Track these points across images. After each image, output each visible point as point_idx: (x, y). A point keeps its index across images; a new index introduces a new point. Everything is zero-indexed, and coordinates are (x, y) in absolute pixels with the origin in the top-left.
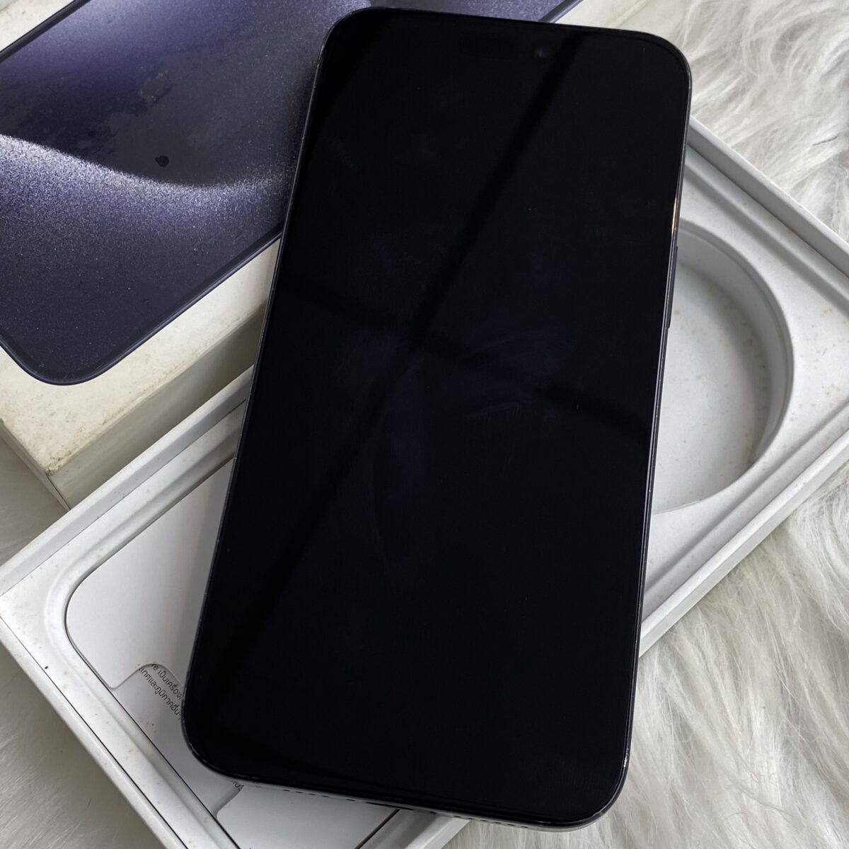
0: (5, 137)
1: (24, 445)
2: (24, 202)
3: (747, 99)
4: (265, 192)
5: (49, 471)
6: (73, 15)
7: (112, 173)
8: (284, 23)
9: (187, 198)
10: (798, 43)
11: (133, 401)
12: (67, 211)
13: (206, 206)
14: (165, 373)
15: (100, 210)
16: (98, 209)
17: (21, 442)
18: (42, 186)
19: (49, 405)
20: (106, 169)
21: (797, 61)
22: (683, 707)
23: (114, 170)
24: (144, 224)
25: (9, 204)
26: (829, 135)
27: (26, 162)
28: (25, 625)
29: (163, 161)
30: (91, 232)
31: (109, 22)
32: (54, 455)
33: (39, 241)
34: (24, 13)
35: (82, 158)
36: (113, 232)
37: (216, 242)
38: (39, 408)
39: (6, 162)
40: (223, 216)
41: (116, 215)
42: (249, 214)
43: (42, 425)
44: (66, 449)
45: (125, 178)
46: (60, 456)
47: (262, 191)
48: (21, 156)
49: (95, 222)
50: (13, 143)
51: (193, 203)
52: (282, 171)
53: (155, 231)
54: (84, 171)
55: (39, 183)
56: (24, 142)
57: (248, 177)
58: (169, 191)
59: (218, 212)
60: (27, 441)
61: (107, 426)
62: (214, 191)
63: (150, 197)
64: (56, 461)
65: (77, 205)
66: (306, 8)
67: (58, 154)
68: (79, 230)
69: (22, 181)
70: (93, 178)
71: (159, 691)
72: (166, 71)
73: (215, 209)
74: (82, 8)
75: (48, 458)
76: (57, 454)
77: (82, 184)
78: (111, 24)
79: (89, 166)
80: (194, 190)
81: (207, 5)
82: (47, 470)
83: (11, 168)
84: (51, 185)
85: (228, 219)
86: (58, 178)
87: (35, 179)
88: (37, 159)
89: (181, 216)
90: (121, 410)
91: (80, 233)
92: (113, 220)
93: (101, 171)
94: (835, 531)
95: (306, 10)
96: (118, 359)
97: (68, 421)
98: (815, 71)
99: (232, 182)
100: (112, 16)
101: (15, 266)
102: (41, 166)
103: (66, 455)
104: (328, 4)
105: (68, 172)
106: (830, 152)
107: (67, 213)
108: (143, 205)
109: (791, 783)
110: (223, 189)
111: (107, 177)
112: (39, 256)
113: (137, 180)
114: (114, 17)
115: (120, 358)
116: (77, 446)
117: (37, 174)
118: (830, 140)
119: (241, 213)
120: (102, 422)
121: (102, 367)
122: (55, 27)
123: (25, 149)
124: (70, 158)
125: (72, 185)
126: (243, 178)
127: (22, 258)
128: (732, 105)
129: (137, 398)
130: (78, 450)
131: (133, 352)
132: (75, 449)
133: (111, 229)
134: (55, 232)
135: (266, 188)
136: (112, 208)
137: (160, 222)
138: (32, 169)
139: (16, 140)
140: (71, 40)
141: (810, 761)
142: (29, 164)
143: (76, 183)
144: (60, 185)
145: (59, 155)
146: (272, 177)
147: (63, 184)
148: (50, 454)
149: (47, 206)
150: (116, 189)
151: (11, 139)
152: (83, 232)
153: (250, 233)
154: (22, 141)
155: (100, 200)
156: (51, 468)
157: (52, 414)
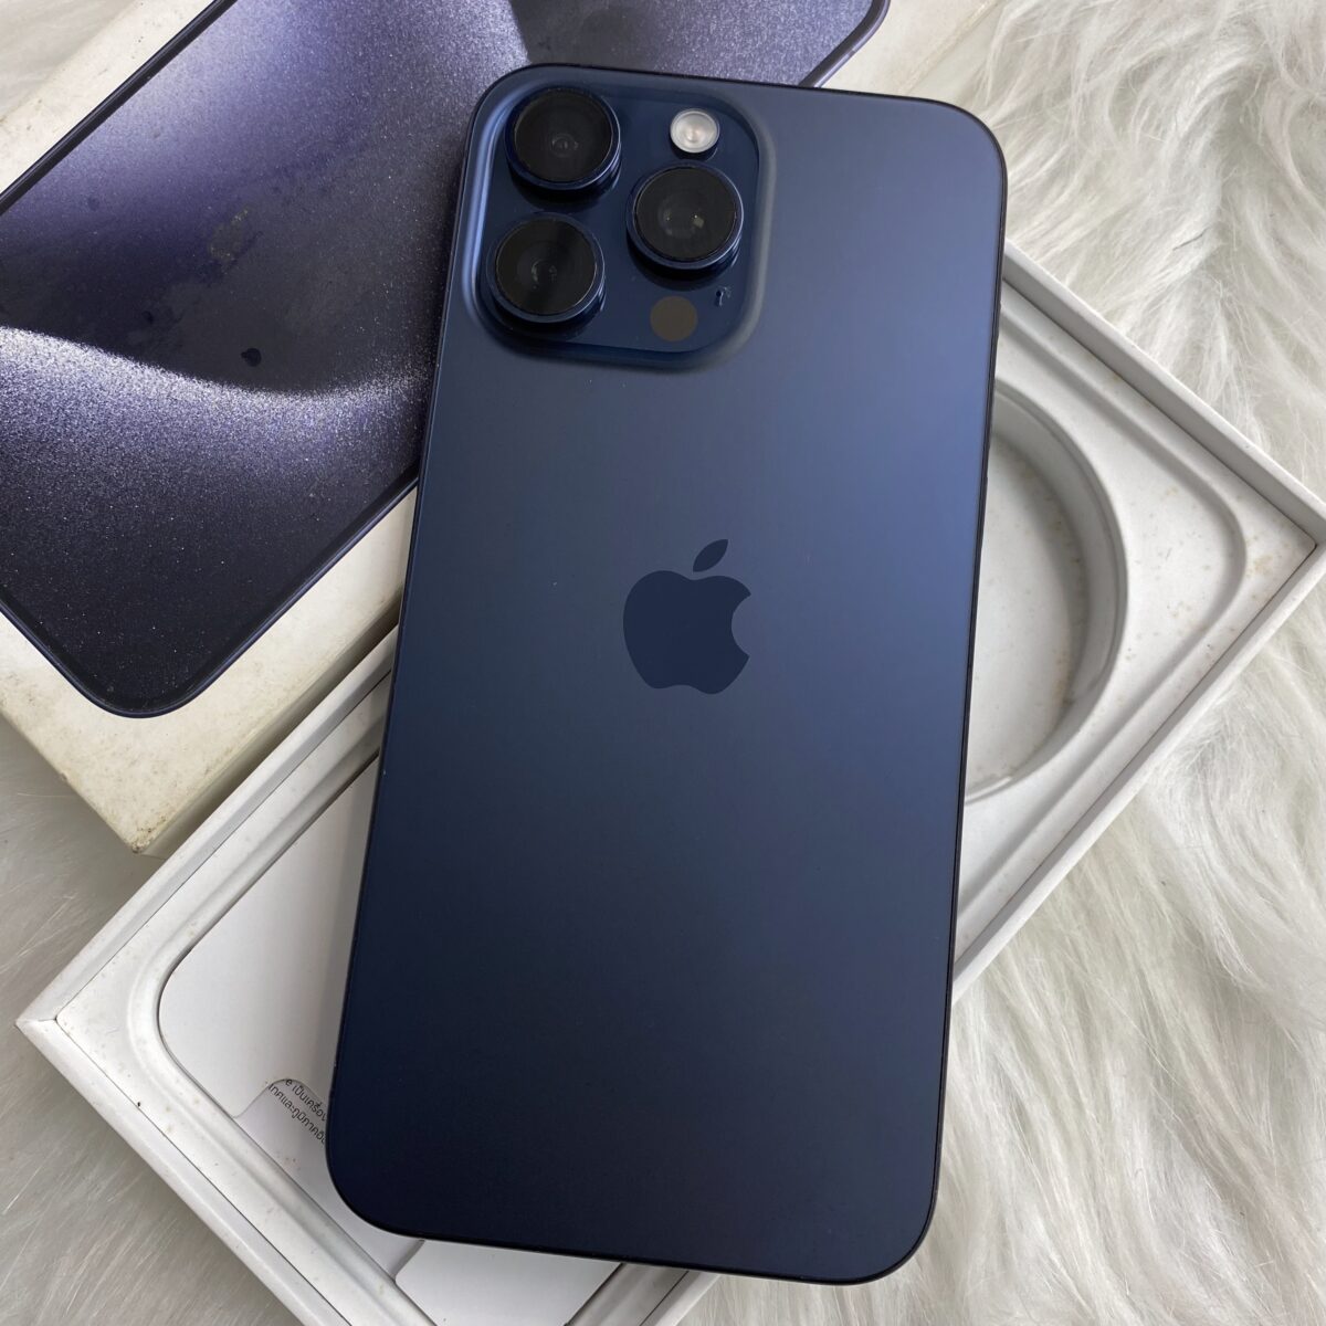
0: (22, 332)
1: (98, 811)
2: (59, 435)
3: (1076, 180)
4: (405, 398)
5: (138, 848)
6: (102, 127)
7: (181, 381)
8: (412, 122)
9: (293, 414)
10: (1146, 88)
11: (244, 736)
12: (123, 445)
13: (322, 424)
14: (285, 690)
15: (170, 440)
16: (166, 439)
17: (95, 808)
18: (83, 408)
19: (128, 749)
20: (172, 375)
21: (1145, 117)
22: (1020, 1084)
23: (184, 376)
24: (234, 460)
25: (39, 440)
26: (1194, 234)
27: (56, 370)
28: (103, 1046)
29: (252, 356)
30: (159, 477)
31: (156, 136)
32: (141, 825)
33: (88, 495)
34: (28, 129)
35: (136, 360)
36: (190, 475)
37: (340, 483)
38: (114, 754)
39: (28, 372)
40: (346, 440)
41: (193, 448)
42: (384, 435)
43: (120, 780)
44: (158, 813)
45: (200, 387)
46: (150, 826)
47: (400, 396)
48: (49, 362)
49: (164, 461)
50: (35, 342)
51: (302, 422)
52: (427, 362)
53: (251, 470)
54: (141, 380)
55: (78, 403)
56: (51, 340)
57: (379, 375)
58: (266, 405)
59: (339, 434)
60: (102, 804)
61: (210, 775)
62: (332, 400)
63: (240, 416)
64: (145, 833)
65: (136, 435)
66: (441, 95)
67: (101, 355)
68: (142, 475)
69: (53, 402)
70: (154, 390)
71: (297, 1114)
72: (246, 212)
73: (334, 429)
74: (114, 115)
75: (133, 830)
76: (147, 822)
77: (139, 401)
78: (158, 139)
79: (148, 371)
80: (302, 401)
81: (296, 100)
82: (134, 847)
83: (36, 381)
84: (95, 405)
85: (355, 444)
86: (105, 394)
87: (71, 398)
88: (72, 366)
89: (287, 443)
90: (228, 751)
91: (145, 479)
92: (189, 456)
93: (165, 379)
94: (1214, 824)
95: (442, 99)
96: (217, 673)
97: (156, 773)
98: (1171, 133)
99: (357, 385)
100: (158, 127)
101: (57, 537)
102: (79, 376)
103: (158, 824)
104: (475, 88)
105: (118, 383)
106: (1196, 257)
107: (121, 449)
108: (231, 428)
109: (1162, 1176)
110: (342, 396)
111: (174, 389)
112: (90, 520)
113: (218, 389)
114: (162, 128)
115: (219, 671)
116: (173, 810)
117: (74, 389)
118: (1195, 239)
119: (373, 433)
120: (203, 771)
121: (195, 687)
122: (77, 149)
123: (53, 350)
124: (119, 360)
125: (125, 405)
126: (371, 378)
127: (66, 523)
128: (1055, 190)
129: (250, 731)
130: (174, 814)
131: (238, 661)
132: (170, 813)
133: (187, 471)
134: (109, 480)
135: (405, 392)
136: (186, 437)
137: (258, 454)
138: (67, 382)
139: (39, 336)
140: (102, 169)
141: (1187, 1146)
142: (61, 374)
143: (131, 399)
144: (108, 405)
145: (103, 357)
146: (413, 373)
147: (112, 402)
148: (136, 823)
149: (94, 440)
150: (190, 406)
151: (32, 335)
152: (147, 477)
153: (388, 466)
154: (47, 338)
155: (168, 426)
156: (139, 845)
157: (133, 763)
